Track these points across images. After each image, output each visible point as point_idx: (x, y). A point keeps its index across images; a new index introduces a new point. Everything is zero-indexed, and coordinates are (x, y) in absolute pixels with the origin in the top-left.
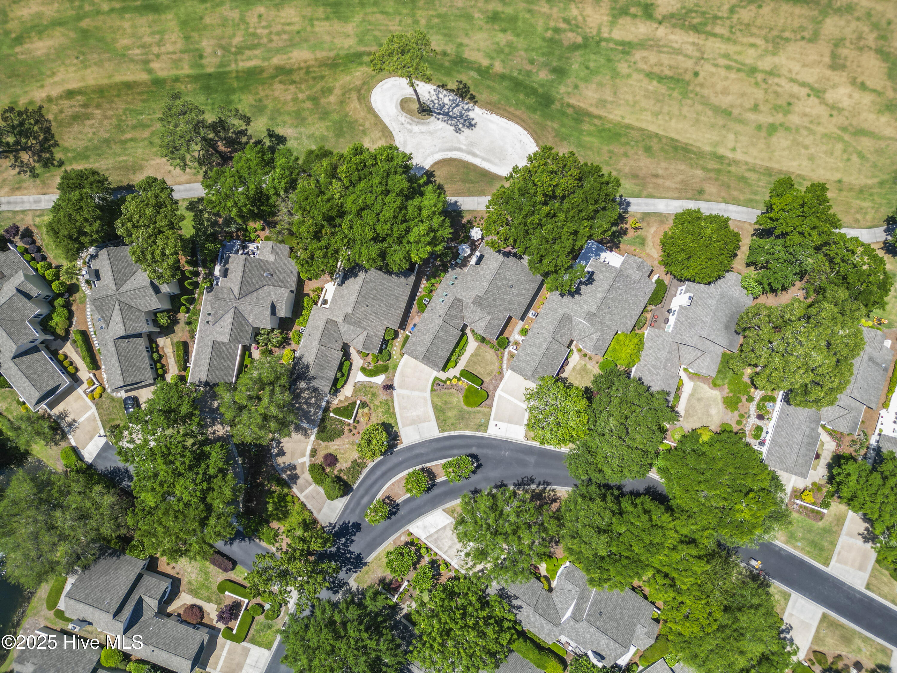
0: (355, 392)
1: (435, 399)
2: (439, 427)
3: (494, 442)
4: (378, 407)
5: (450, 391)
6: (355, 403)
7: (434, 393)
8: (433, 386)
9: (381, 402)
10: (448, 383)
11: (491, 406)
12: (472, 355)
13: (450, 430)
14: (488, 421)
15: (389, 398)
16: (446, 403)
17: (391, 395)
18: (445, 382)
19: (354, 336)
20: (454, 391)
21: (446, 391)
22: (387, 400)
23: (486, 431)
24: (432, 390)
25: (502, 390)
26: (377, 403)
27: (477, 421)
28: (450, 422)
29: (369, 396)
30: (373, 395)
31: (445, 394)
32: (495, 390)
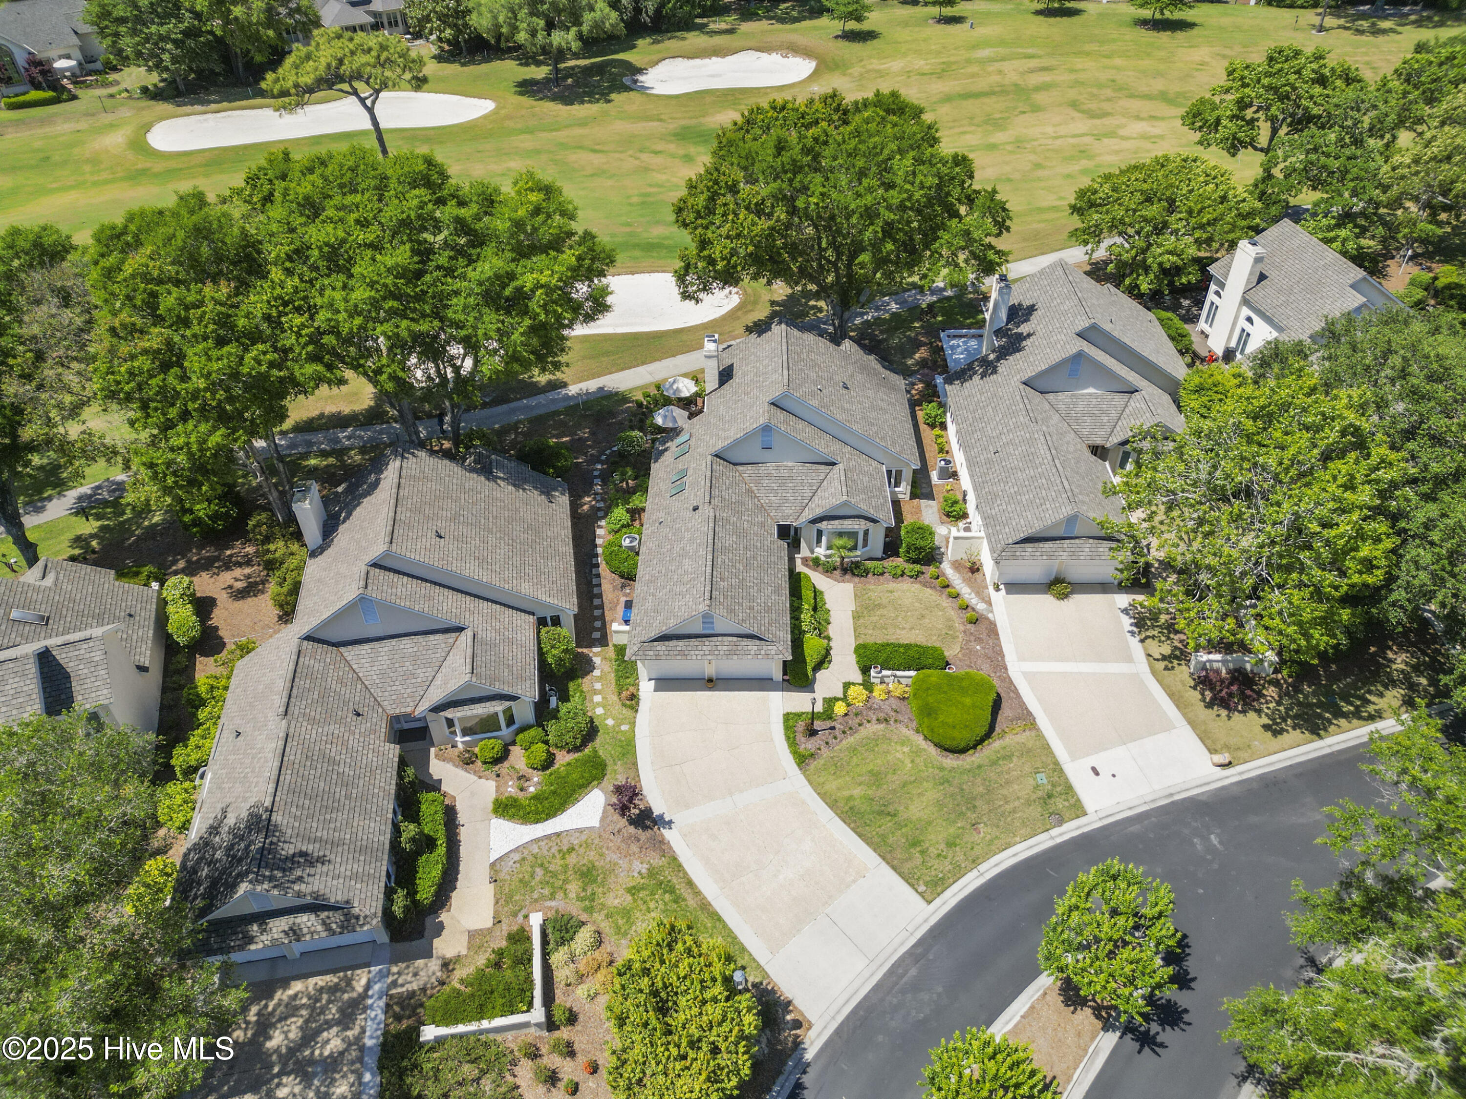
0: (503, 898)
1: (832, 785)
2: (909, 879)
3: (1135, 828)
4: (627, 913)
5: (863, 732)
6: (520, 937)
7: (814, 765)
8: (792, 742)
9: (632, 891)
10: (840, 708)
11: (1027, 719)
12: (857, 616)
13: (958, 873)
14: (1057, 768)
15: (657, 861)
16: (876, 777)
17: (662, 847)
18: (828, 715)
19: (423, 674)
20: (873, 728)
21: (851, 740)
22: (652, 873)
23: (1078, 810)
24: (802, 760)
25: (1022, 658)
26: (617, 899)
27: (1023, 789)
28: (935, 839)
29: (574, 888)
30: (587, 875)
31: (853, 750)
32: (1000, 666)
